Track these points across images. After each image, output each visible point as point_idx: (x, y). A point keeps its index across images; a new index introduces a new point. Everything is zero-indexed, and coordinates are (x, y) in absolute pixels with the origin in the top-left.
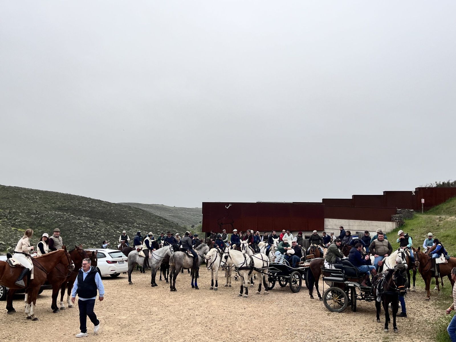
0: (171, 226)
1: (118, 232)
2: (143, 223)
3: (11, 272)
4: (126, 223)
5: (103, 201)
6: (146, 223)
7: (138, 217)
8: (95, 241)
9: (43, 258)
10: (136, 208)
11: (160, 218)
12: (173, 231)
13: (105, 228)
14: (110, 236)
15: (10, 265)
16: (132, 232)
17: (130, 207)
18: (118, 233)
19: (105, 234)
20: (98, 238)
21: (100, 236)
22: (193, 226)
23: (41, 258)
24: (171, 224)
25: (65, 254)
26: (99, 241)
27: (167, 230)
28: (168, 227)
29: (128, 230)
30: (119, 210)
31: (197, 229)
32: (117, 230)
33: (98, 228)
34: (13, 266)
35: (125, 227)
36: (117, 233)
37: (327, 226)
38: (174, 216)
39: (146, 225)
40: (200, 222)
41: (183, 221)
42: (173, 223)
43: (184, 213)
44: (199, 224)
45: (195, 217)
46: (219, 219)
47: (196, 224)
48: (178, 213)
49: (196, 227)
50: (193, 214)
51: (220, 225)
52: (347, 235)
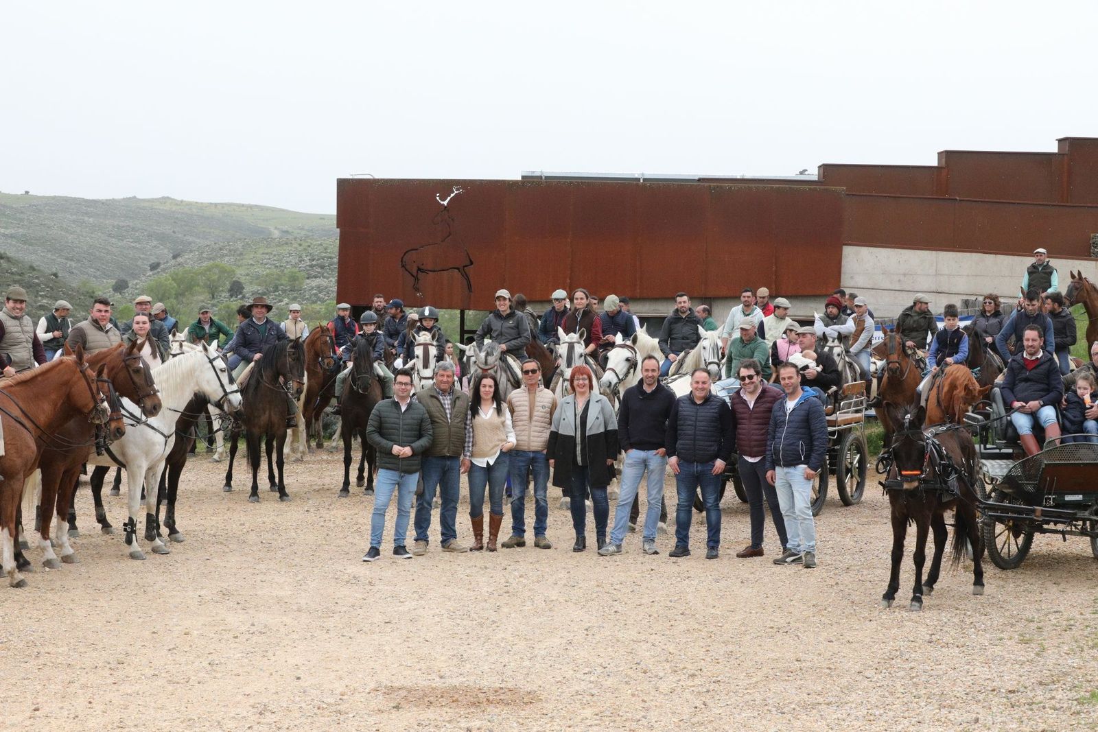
22: (121, 286)
25: (81, 371)
37: (852, 278)
40: (154, 267)
41: (72, 260)
42: (34, 269)
43: (74, 222)
44: (148, 275)
45: (125, 242)
46: (410, 249)
47: (134, 276)
48: (45, 224)
49: (137, 289)
50: (114, 226)
51: (413, 276)
52: (989, 312)
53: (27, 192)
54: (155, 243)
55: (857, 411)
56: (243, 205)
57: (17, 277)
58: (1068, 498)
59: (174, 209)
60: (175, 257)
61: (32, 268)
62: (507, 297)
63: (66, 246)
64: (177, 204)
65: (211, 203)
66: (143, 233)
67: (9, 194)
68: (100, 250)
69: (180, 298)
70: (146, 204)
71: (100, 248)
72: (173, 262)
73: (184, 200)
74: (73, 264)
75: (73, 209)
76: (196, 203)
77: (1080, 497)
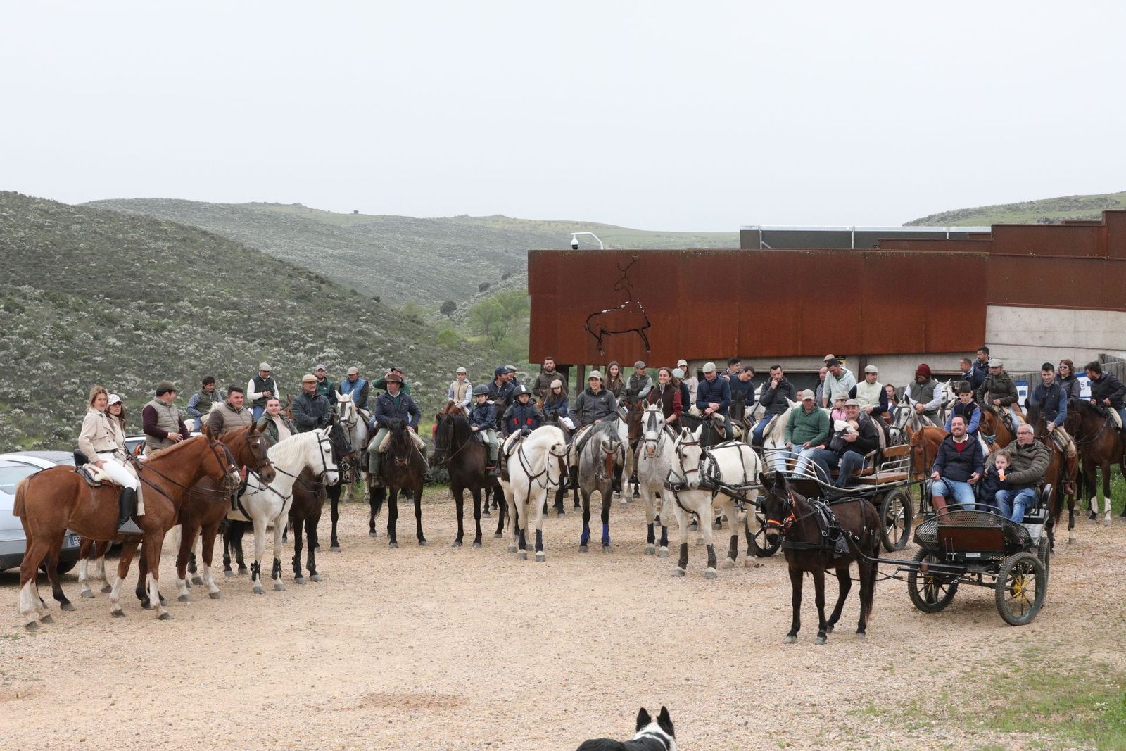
0: (350, 310)
1: (112, 340)
2: (221, 296)
3: (94, 499)
4: (141, 298)
5: (31, 200)
6: (235, 295)
7: (196, 269)
8: (17, 381)
9: (157, 462)
10: (182, 228)
11: (298, 271)
12: (361, 333)
13: (55, 324)
14: (81, 363)
15: (89, 482)
16: (174, 341)
17: (155, 223)
18: (114, 346)
19: (57, 351)
20: (28, 371)
21: (35, 362)
22: (448, 308)
23: (154, 462)
24: (347, 302)
25: (211, 447)
26: (35, 385)
27: (334, 329)
28: (335, 313)
29: (156, 330)
30: (109, 239)
31: (468, 319)
32: (106, 334)
33: (26, 323)
34: (96, 485)
35: (142, 318)
36: (107, 346)
37: (996, 335)
38: (354, 261)
39: (235, 306)
40: (483, 288)
41: (401, 281)
42: (355, 293)
43: (404, 241)
44: (476, 296)
45: (456, 262)
46: (593, 313)
47: (464, 296)
48: (374, 245)
49: (465, 311)
50: (444, 246)
51: (598, 338)
52: (1064, 375)
53: (356, 212)
54: (487, 262)
55: (902, 471)
56: (577, 223)
57: (338, 302)
58: (968, 555)
59: (506, 228)
60: (504, 278)
61: (354, 293)
62: (599, 378)
63: (395, 267)
64: (510, 223)
65: (544, 221)
66: (474, 252)
67: (338, 214)
68: (430, 270)
69: (506, 321)
70: (478, 223)
71: (430, 268)
72: (502, 283)
73: (518, 217)
74: (403, 285)
75: (403, 228)
76: (530, 221)
77: (978, 555)
